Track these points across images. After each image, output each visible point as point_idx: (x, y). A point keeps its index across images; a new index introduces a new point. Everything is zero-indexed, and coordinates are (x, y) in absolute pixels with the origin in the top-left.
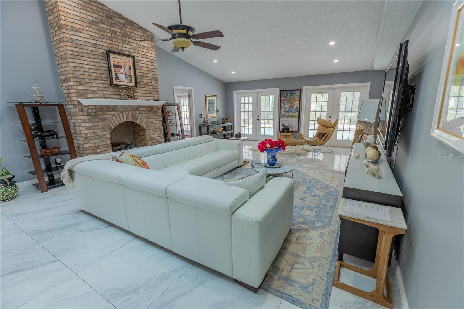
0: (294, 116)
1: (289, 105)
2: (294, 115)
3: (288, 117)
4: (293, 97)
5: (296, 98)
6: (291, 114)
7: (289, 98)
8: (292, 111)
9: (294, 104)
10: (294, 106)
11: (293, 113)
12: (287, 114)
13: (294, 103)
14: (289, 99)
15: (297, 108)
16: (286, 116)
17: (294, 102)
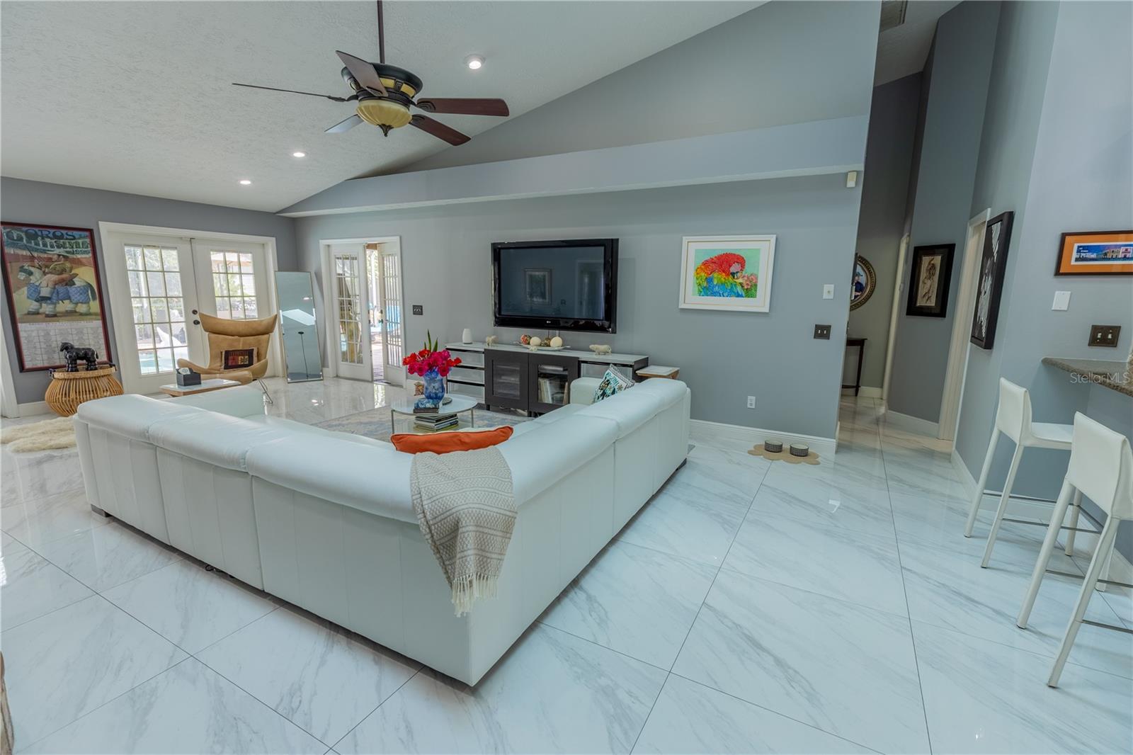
0: (81, 314)
1: (49, 276)
2: (82, 308)
3: (54, 316)
4: (62, 250)
5: (79, 256)
6: (65, 306)
7: (44, 252)
8: (69, 298)
9: (76, 275)
10: (75, 280)
11: (77, 304)
12: (47, 308)
13: (73, 272)
14: (46, 256)
15: (90, 286)
16: (47, 316)
17: (71, 269)
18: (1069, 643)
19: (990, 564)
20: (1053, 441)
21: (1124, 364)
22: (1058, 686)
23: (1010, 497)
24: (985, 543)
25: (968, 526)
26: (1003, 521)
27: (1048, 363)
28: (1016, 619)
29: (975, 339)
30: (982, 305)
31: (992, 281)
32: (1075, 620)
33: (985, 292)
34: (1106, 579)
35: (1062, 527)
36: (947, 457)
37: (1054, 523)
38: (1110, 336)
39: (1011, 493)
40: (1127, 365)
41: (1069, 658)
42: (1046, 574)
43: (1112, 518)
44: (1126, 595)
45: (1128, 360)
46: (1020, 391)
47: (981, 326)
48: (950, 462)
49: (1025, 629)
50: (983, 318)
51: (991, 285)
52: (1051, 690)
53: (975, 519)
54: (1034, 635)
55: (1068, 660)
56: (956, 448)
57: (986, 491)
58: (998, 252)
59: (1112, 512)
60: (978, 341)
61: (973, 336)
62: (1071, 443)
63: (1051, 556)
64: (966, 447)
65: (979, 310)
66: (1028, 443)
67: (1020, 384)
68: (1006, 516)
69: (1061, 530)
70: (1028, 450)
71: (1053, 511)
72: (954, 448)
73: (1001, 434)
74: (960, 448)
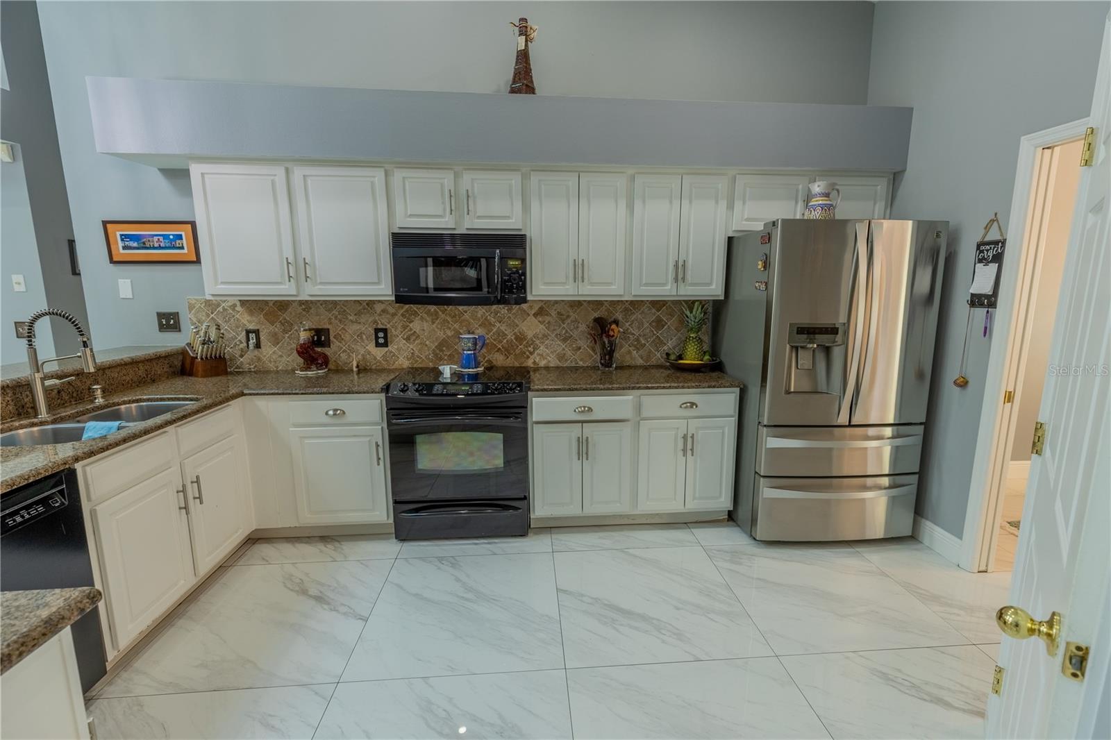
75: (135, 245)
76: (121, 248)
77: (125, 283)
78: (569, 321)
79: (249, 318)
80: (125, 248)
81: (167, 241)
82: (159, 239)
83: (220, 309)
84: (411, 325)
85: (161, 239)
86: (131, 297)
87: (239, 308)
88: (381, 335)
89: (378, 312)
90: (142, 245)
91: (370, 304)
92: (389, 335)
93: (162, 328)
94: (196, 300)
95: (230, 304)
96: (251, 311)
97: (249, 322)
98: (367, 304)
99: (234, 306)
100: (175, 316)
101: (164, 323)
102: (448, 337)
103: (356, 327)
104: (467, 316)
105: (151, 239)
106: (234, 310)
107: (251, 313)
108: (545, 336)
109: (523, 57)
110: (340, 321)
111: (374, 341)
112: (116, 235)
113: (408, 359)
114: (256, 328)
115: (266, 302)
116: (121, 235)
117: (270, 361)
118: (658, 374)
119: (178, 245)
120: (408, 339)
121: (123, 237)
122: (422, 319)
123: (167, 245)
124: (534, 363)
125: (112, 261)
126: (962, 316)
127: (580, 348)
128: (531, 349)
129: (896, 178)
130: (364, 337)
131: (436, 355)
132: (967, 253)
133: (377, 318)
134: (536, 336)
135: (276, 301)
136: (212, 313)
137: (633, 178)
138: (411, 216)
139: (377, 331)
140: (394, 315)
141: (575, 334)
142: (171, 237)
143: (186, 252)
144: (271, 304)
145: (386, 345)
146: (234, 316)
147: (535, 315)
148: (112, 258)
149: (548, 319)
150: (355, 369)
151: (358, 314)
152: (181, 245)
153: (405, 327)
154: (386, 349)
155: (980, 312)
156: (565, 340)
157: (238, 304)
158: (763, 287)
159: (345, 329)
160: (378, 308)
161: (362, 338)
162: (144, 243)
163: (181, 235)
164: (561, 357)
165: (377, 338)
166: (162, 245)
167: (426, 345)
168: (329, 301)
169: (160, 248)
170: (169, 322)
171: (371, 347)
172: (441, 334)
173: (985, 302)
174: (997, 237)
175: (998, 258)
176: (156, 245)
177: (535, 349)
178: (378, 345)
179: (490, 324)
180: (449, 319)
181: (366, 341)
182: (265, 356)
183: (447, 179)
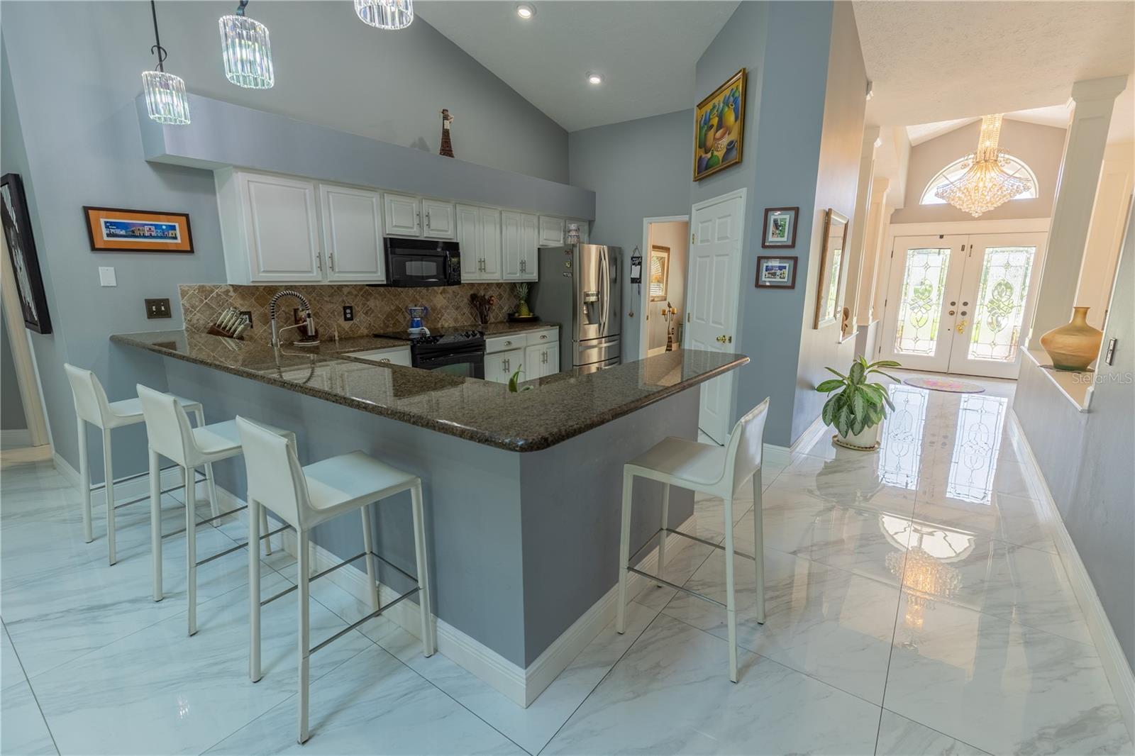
18: (193, 588)
19: (118, 557)
20: (135, 415)
21: (181, 332)
22: (197, 630)
23: (114, 484)
24: (105, 541)
25: (86, 531)
26: (117, 510)
27: (116, 341)
28: (152, 596)
29: (29, 322)
30: (22, 283)
31: (23, 254)
32: (190, 568)
33: (21, 268)
34: (218, 515)
35: (196, 482)
36: (50, 464)
37: (153, 492)
38: (163, 308)
39: (114, 479)
40: (185, 332)
41: (197, 598)
42: (163, 540)
43: (188, 469)
44: (236, 519)
45: (184, 328)
46: (85, 374)
47: (30, 308)
48: (55, 468)
49: (163, 599)
50: (29, 298)
51: (23, 259)
52: (194, 637)
53: (91, 520)
54: (173, 599)
55: (197, 601)
56: (56, 451)
57: (92, 487)
58: (17, 221)
59: (186, 464)
60: (31, 325)
61: (26, 321)
62: (142, 414)
63: (160, 521)
64: (63, 446)
65: (21, 289)
66: (113, 424)
67: (84, 367)
68: (117, 503)
69: (162, 495)
70: (114, 431)
71: (149, 481)
72: (54, 452)
73: (86, 423)
74: (58, 450)
75: (123, 232)
76: (105, 235)
77: (107, 272)
78: (458, 297)
79: (242, 302)
80: (108, 235)
81: (159, 231)
82: (150, 229)
83: (214, 294)
84: (368, 303)
85: (153, 228)
86: (115, 285)
87: (232, 293)
88: (348, 311)
89: (345, 294)
90: (131, 233)
91: (340, 287)
92: (354, 311)
93: (151, 315)
94: (190, 287)
95: (223, 290)
96: (243, 295)
97: (242, 305)
98: (338, 288)
99: (228, 291)
100: (166, 302)
101: (154, 309)
102: (392, 310)
103: (330, 306)
104: (403, 295)
105: (141, 228)
106: (227, 295)
107: (243, 297)
108: (447, 307)
109: (446, 133)
110: (318, 302)
111: (343, 317)
112: (98, 222)
113: (367, 329)
114: (248, 310)
115: (257, 288)
116: (106, 223)
117: (262, 339)
118: (501, 326)
119: (170, 235)
120: (366, 313)
121: (108, 224)
122: (375, 298)
123: (159, 235)
124: (442, 325)
125: (94, 248)
126: (628, 287)
127: (464, 314)
128: (439, 316)
129: (591, 223)
130: (336, 313)
131: (385, 324)
132: (628, 261)
133: (345, 298)
134: (442, 307)
135: (266, 287)
136: (206, 299)
137: (501, 213)
138: (396, 226)
139: (345, 308)
140: (356, 296)
141: (462, 305)
142: (164, 227)
143: (180, 241)
144: (261, 289)
145: (351, 319)
146: (227, 301)
147: (441, 293)
148: (94, 246)
149: (448, 295)
150: (337, 338)
151: (331, 295)
152: (174, 235)
153: (364, 304)
154: (352, 322)
155: (636, 285)
156: (457, 309)
157: (231, 289)
158: (570, 275)
159: (321, 308)
160: (345, 290)
161: (334, 315)
162: (133, 232)
163: (175, 226)
164: (456, 320)
165: (345, 314)
166: (153, 234)
167: (378, 317)
168: (309, 286)
169: (151, 237)
170: (158, 309)
171: (341, 321)
172: (387, 309)
173: (637, 281)
174: (638, 255)
175: (640, 264)
176: (147, 234)
177: (442, 316)
178: (346, 319)
179: (417, 300)
180: (393, 298)
181: (337, 317)
182: (256, 335)
183: (415, 204)
